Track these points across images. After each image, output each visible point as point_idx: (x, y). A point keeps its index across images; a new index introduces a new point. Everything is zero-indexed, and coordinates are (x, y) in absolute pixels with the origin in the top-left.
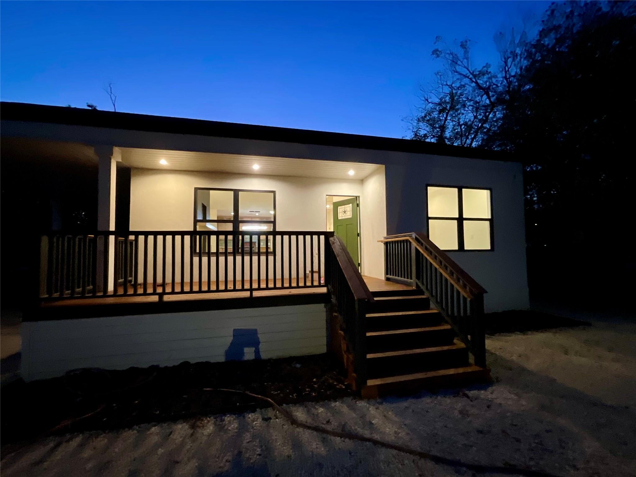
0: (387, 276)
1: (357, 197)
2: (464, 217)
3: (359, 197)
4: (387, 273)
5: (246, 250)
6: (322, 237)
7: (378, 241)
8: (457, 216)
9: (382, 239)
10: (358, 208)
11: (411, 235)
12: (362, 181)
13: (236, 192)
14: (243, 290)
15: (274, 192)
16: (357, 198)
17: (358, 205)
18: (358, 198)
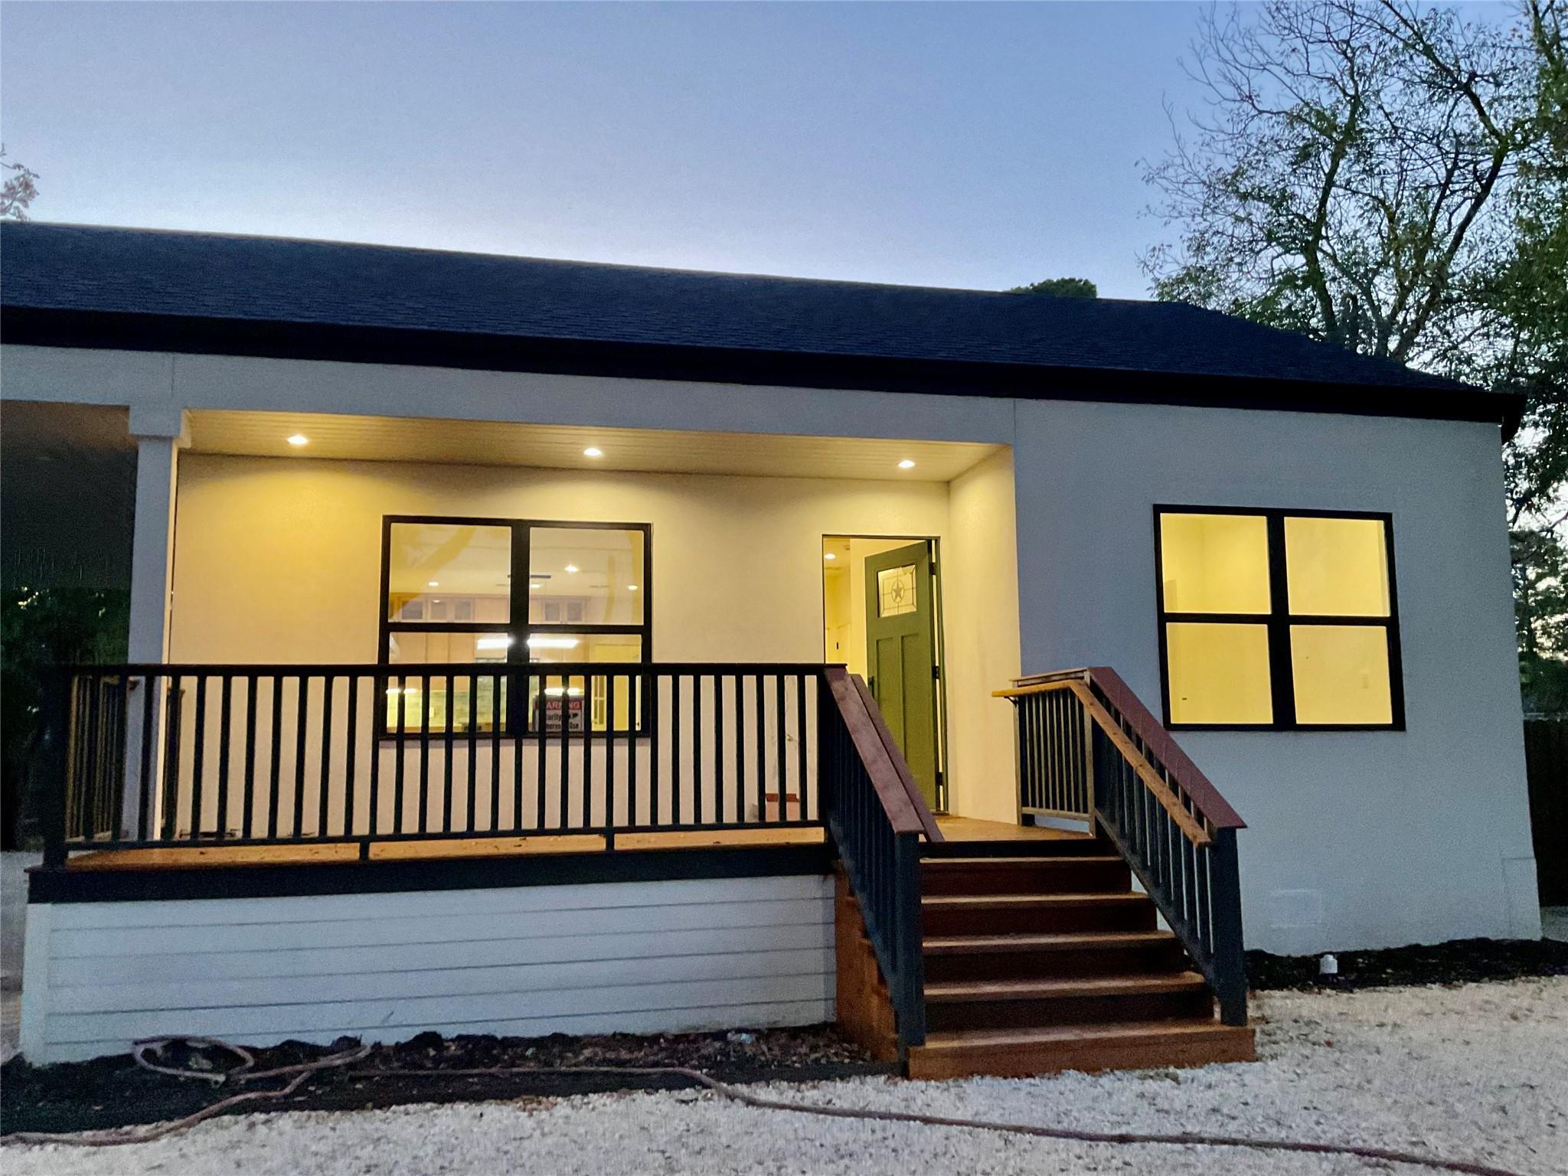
0: (1024, 808)
1: (929, 541)
2: (1293, 611)
3: (937, 540)
4: (1024, 801)
5: (551, 726)
6: (811, 681)
7: (995, 695)
8: (1267, 610)
9: (1010, 687)
10: (934, 577)
11: (1080, 675)
12: (947, 487)
13: (521, 531)
14: (587, 829)
15: (646, 528)
16: (929, 544)
17: (933, 569)
18: (933, 542)
